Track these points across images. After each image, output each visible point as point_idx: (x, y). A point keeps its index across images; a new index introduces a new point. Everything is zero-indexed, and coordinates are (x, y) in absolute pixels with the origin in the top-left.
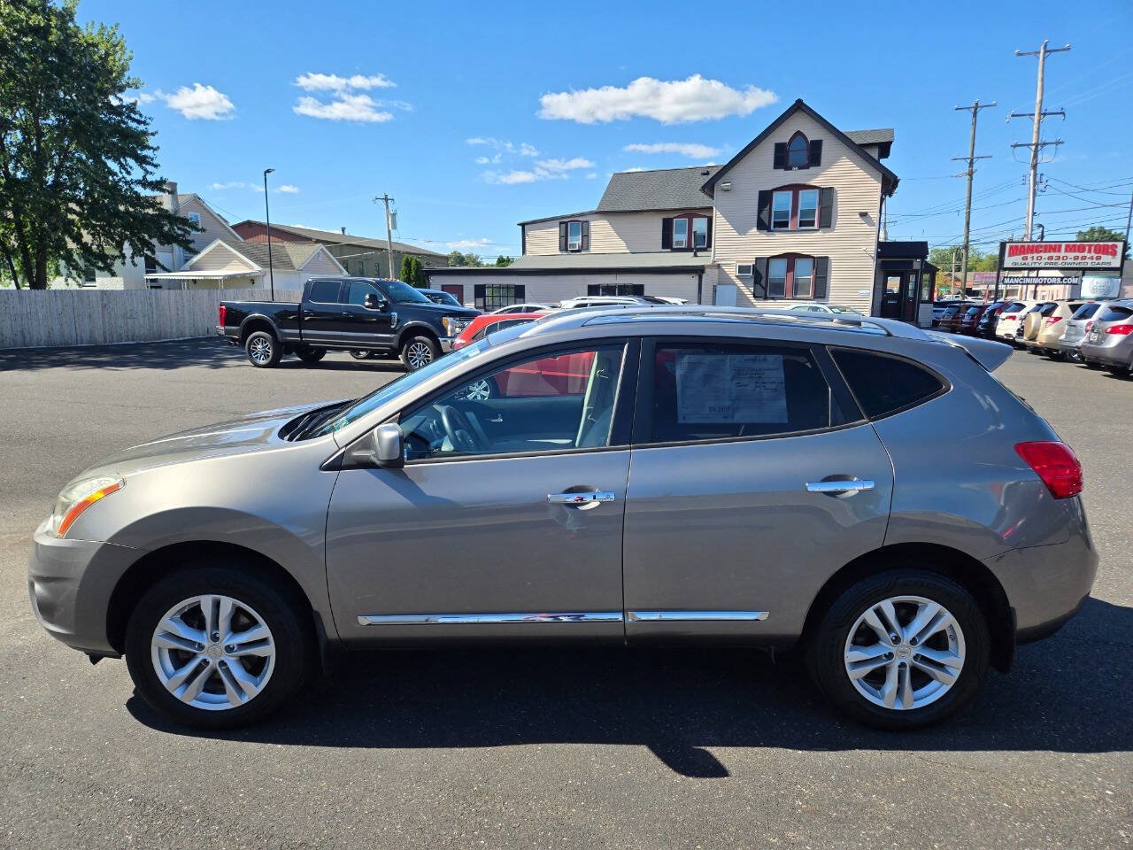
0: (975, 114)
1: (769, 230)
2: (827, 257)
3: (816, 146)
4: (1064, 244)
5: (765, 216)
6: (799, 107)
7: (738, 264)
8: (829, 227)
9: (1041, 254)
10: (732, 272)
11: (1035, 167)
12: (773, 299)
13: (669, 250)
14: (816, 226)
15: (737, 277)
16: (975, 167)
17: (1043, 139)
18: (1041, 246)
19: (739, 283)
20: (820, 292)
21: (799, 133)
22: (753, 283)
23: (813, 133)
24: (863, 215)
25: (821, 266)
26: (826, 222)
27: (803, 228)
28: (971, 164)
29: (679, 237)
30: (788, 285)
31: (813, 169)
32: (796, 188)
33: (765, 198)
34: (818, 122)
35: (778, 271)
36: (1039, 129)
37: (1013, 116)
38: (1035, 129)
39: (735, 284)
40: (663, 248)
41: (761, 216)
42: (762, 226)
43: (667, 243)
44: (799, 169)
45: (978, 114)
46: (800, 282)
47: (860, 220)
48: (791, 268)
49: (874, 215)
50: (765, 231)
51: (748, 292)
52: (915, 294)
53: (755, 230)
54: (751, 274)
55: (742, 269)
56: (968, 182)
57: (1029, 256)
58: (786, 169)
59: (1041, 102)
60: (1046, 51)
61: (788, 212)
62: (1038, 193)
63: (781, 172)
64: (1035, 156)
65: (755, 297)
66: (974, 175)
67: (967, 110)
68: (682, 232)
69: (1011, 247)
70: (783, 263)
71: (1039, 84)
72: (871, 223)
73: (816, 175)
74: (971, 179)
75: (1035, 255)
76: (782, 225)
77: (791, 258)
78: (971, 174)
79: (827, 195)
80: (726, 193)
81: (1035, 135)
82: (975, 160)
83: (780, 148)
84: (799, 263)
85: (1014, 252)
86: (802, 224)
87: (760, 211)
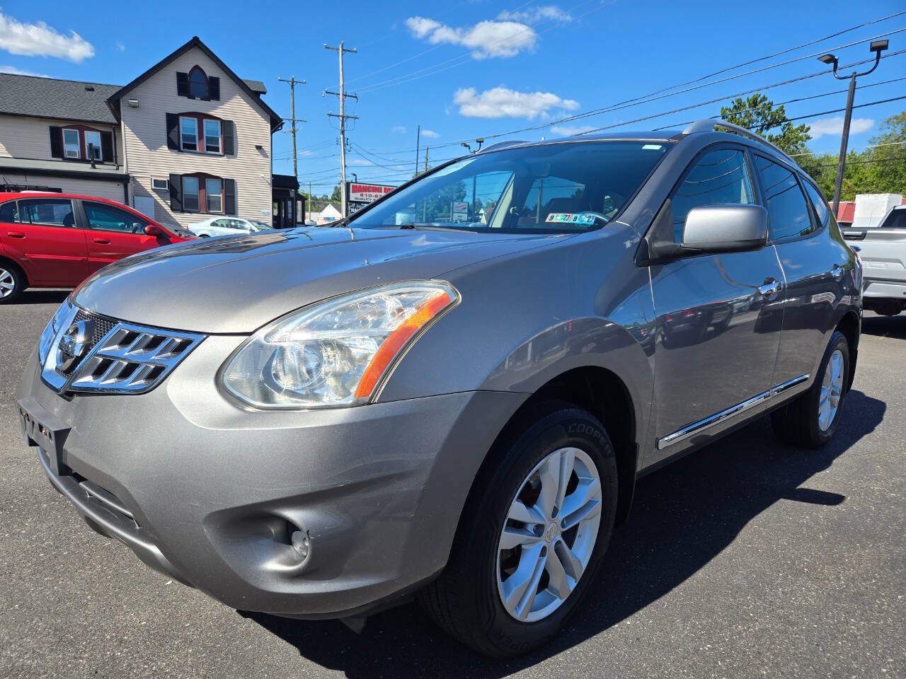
0: (292, 87)
1: (180, 151)
2: (233, 180)
3: (214, 83)
4: (383, 187)
5: (173, 135)
6: (195, 44)
7: (154, 178)
8: (232, 154)
9: (371, 193)
10: (148, 186)
11: (343, 132)
12: (189, 212)
13: (61, 159)
14: (221, 152)
15: (153, 190)
16: (297, 126)
17: (346, 114)
18: (371, 187)
19: (155, 195)
20: (231, 209)
21: (197, 68)
22: (168, 196)
23: (211, 71)
24: (259, 148)
25: (229, 186)
26: (230, 150)
27: (209, 152)
28: (294, 124)
29: (71, 148)
30: (202, 201)
31: (213, 102)
32: (201, 117)
33: (172, 120)
34: (213, 61)
35: (190, 187)
36: (343, 105)
37: (327, 92)
38: (341, 105)
39: (151, 196)
40: (53, 156)
41: (170, 136)
42: (173, 146)
43: (57, 151)
44: (202, 99)
45: (294, 87)
46: (211, 199)
47: (257, 152)
48: (202, 186)
49: (267, 149)
50: (176, 151)
51: (165, 206)
52: (292, 217)
53: (165, 148)
54: (167, 189)
55: (157, 183)
56: (293, 138)
57: (364, 193)
58: (189, 97)
59: (343, 85)
60: (343, 50)
61: (195, 136)
62: (347, 152)
63: (185, 99)
64: (343, 125)
65: (172, 209)
66: (297, 133)
67: (286, 83)
68: (73, 141)
69: (353, 186)
70: (195, 181)
71: (341, 72)
72: (266, 156)
73: (215, 108)
74: (295, 136)
75: (368, 193)
76: (190, 147)
77: (202, 178)
78: (294, 132)
79: (227, 127)
80: (133, 109)
81: (341, 109)
82: (296, 122)
83: (181, 77)
84: (209, 182)
85: (356, 189)
86: (209, 148)
87: (169, 132)
